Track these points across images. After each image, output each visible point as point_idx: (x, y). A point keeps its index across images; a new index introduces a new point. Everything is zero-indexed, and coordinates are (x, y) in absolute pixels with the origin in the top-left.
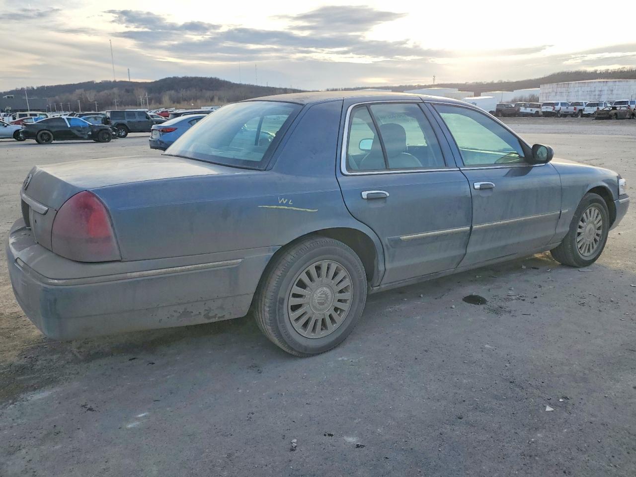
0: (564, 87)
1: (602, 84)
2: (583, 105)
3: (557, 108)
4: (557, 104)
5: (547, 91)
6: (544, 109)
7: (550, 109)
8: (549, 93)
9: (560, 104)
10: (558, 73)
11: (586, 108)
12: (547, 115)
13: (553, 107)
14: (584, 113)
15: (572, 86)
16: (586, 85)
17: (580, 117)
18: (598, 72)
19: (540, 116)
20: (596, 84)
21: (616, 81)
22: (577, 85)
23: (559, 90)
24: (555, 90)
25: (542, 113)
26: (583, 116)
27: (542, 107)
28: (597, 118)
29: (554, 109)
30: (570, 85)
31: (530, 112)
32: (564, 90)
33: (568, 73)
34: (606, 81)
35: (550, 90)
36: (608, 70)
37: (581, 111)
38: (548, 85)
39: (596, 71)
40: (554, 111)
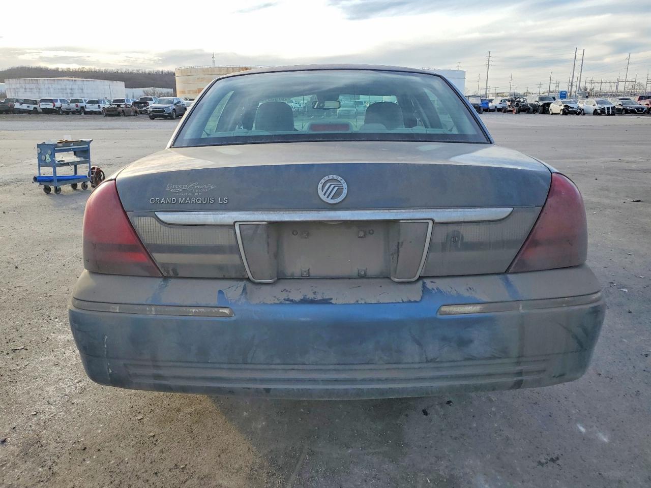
0: (32, 83)
1: (71, 83)
2: (83, 102)
3: (58, 104)
4: (56, 101)
5: (14, 87)
6: (43, 105)
7: (50, 106)
8: (17, 89)
9: (59, 101)
10: (17, 68)
11: (88, 105)
12: (47, 112)
13: (52, 104)
14: (87, 110)
15: (41, 83)
16: (56, 82)
17: (83, 114)
18: (60, 70)
19: (39, 113)
20: (66, 82)
21: (83, 80)
22: (46, 82)
23: (28, 86)
24: (23, 86)
25: (41, 110)
26: (86, 113)
27: (40, 104)
28: (107, 115)
29: (54, 106)
30: (38, 81)
31: (28, 109)
32: (33, 86)
33: (29, 68)
34: (75, 80)
35: (18, 86)
36: (69, 69)
37: (82, 108)
38: (14, 80)
39: (57, 69)
40: (55, 108)
